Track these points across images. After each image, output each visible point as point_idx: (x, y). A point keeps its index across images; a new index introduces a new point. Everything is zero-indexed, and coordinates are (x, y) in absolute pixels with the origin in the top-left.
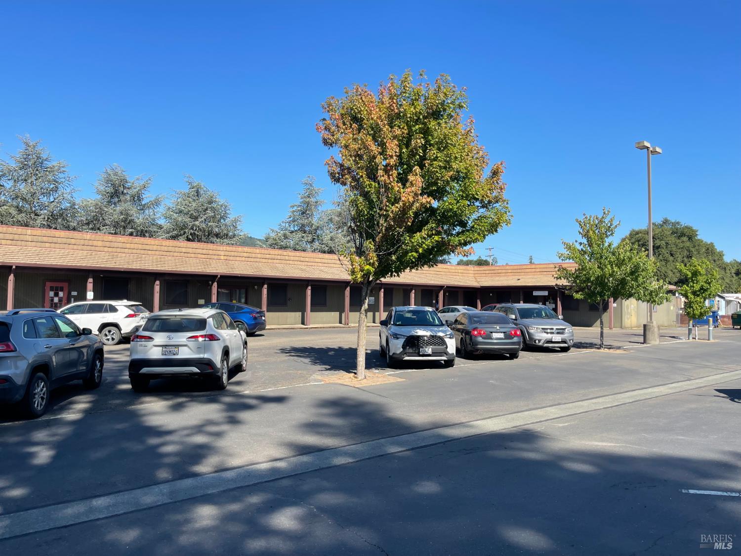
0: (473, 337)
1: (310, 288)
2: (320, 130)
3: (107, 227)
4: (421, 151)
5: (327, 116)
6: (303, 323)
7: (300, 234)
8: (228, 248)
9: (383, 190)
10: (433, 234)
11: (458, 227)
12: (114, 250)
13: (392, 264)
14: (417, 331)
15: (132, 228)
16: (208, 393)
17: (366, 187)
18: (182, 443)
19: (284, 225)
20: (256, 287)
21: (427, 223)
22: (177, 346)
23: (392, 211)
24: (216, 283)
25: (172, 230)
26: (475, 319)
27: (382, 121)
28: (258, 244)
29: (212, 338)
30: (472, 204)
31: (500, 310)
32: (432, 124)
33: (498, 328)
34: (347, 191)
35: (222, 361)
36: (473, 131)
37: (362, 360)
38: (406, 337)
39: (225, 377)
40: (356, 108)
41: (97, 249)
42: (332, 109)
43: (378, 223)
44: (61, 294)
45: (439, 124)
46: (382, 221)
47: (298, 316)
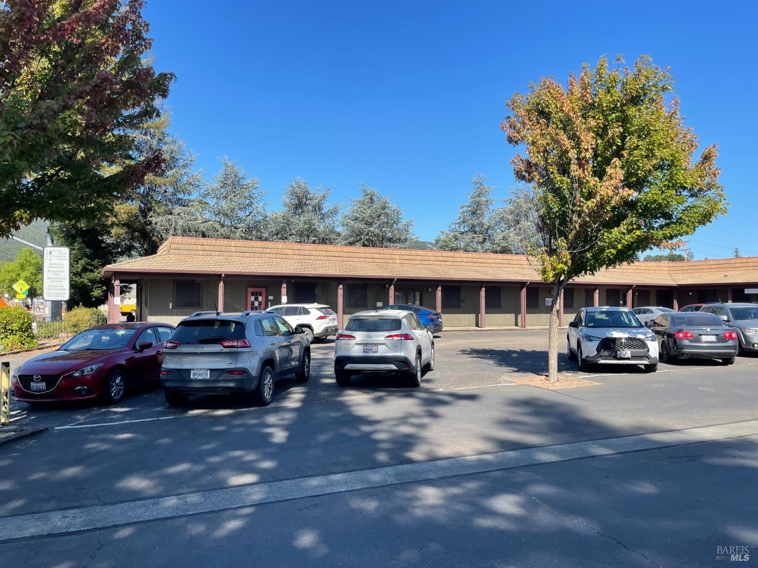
0: (678, 340)
1: (484, 289)
2: (505, 129)
3: (293, 236)
4: (619, 141)
5: (511, 114)
6: (477, 325)
7: (470, 235)
8: (403, 252)
9: (577, 185)
10: (633, 229)
11: (662, 219)
12: (302, 257)
13: (587, 262)
14: (612, 333)
15: (315, 237)
16: (406, 389)
17: (557, 183)
18: (391, 432)
19: (454, 226)
20: (430, 289)
21: (625, 217)
22: (377, 344)
23: (588, 206)
24: (393, 286)
25: (349, 237)
26: (679, 321)
27: (574, 114)
28: (429, 247)
29: (407, 337)
30: (679, 194)
31: (707, 310)
32: (632, 111)
33: (708, 330)
34: (535, 188)
35: (416, 359)
36: (678, 113)
37: (554, 362)
38: (601, 340)
39: (419, 374)
40: (544, 103)
41: (288, 257)
42: (517, 106)
43: (571, 219)
44: (260, 298)
45: (639, 110)
46: (575, 218)
47: (472, 318)
